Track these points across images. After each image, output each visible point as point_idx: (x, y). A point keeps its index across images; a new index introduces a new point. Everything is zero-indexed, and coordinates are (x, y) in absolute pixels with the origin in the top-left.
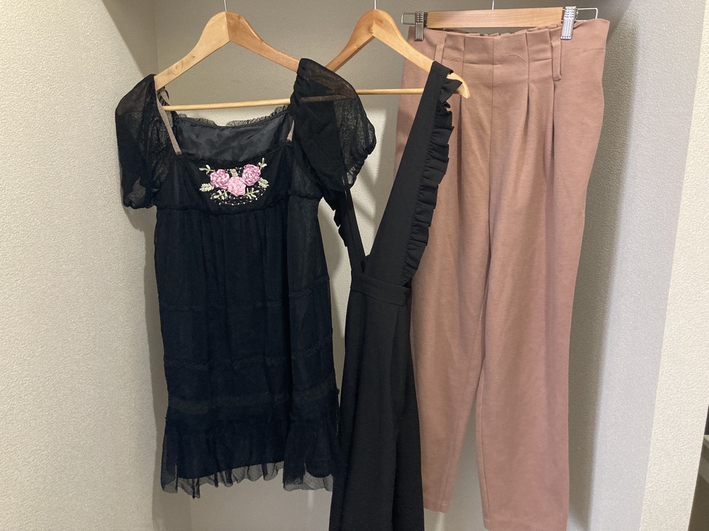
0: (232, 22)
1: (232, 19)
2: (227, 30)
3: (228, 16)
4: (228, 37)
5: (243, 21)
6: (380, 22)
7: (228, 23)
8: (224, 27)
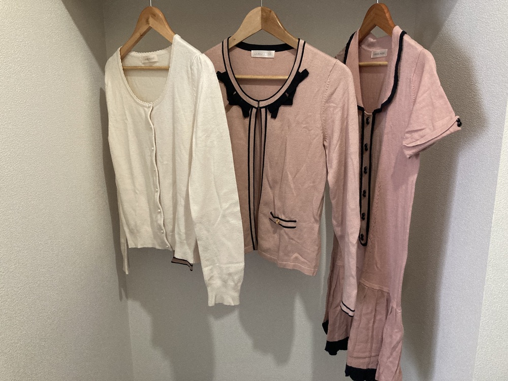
0: (264, 14)
1: (265, 12)
2: (260, 21)
3: (262, 10)
4: (261, 26)
5: (273, 14)
6: (154, 15)
7: (262, 15)
8: (259, 18)
